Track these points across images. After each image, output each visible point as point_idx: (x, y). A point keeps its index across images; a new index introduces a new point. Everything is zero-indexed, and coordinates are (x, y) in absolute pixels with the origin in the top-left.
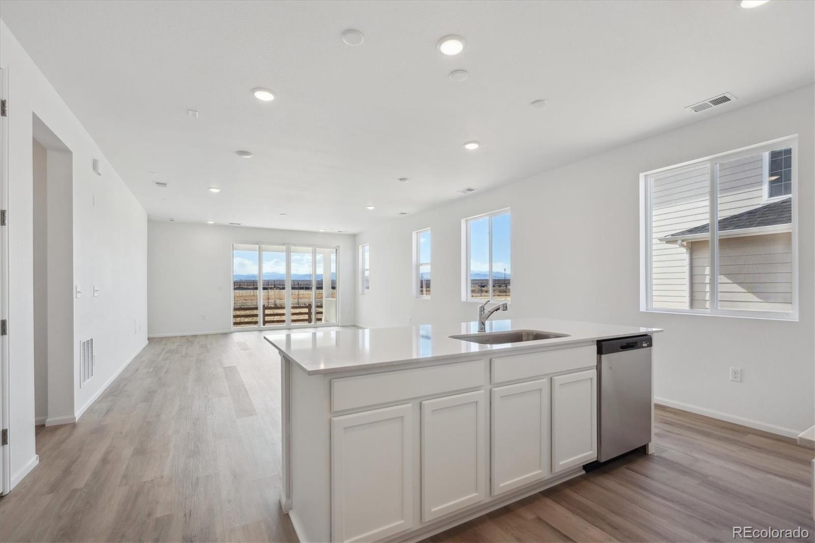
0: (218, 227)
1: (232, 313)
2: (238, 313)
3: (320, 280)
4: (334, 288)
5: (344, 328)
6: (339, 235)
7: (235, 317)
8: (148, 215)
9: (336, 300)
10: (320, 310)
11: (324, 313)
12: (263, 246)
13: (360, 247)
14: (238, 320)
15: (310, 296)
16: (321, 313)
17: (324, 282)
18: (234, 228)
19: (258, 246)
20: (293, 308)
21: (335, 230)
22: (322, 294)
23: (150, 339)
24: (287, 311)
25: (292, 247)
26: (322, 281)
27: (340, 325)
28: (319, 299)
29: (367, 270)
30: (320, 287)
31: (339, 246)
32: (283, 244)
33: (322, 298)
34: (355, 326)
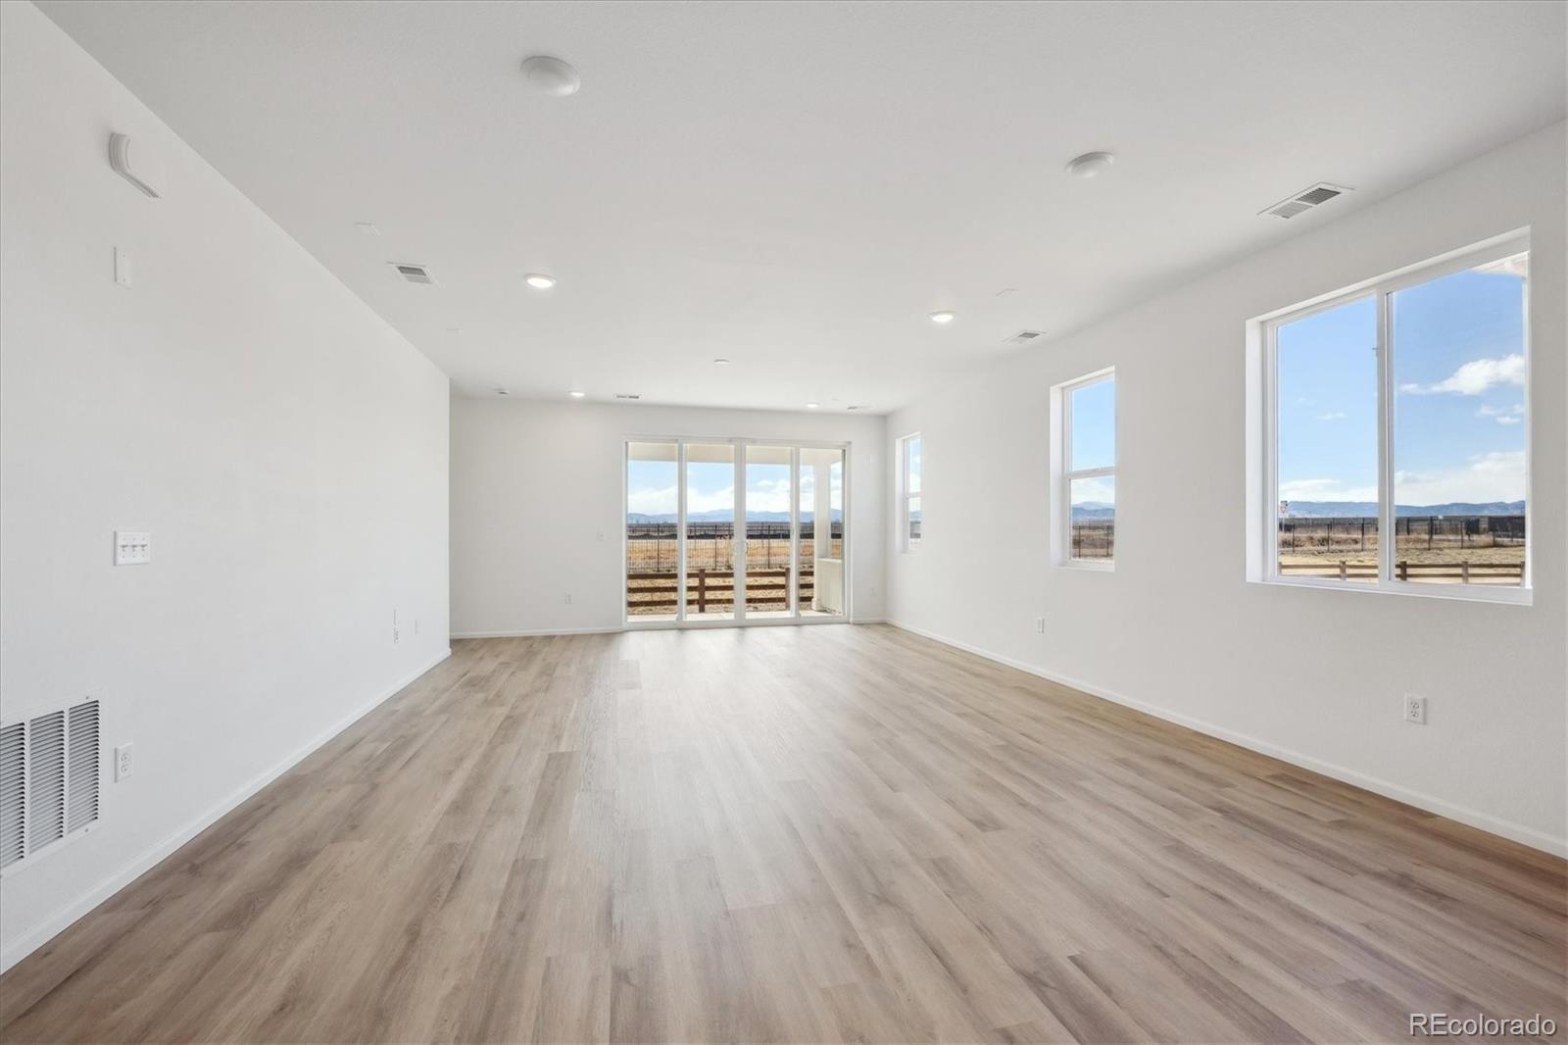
0: (591, 404)
1: (624, 583)
2: (636, 584)
3: (808, 521)
4: (837, 536)
5: (860, 628)
6: (850, 417)
7: (631, 590)
8: (450, 379)
9: (843, 565)
10: (808, 580)
11: (815, 586)
12: (688, 445)
13: (898, 443)
14: (637, 597)
15: (788, 552)
16: (811, 586)
17: (815, 526)
18: (627, 408)
19: (676, 445)
20: (750, 575)
21: (841, 406)
22: (812, 547)
23: (455, 643)
24: (740, 580)
25: (748, 447)
26: (812, 523)
27: (851, 620)
28: (807, 558)
29: (914, 495)
30: (807, 534)
31: (850, 443)
32: (730, 441)
33: (812, 554)
34: (884, 624)
